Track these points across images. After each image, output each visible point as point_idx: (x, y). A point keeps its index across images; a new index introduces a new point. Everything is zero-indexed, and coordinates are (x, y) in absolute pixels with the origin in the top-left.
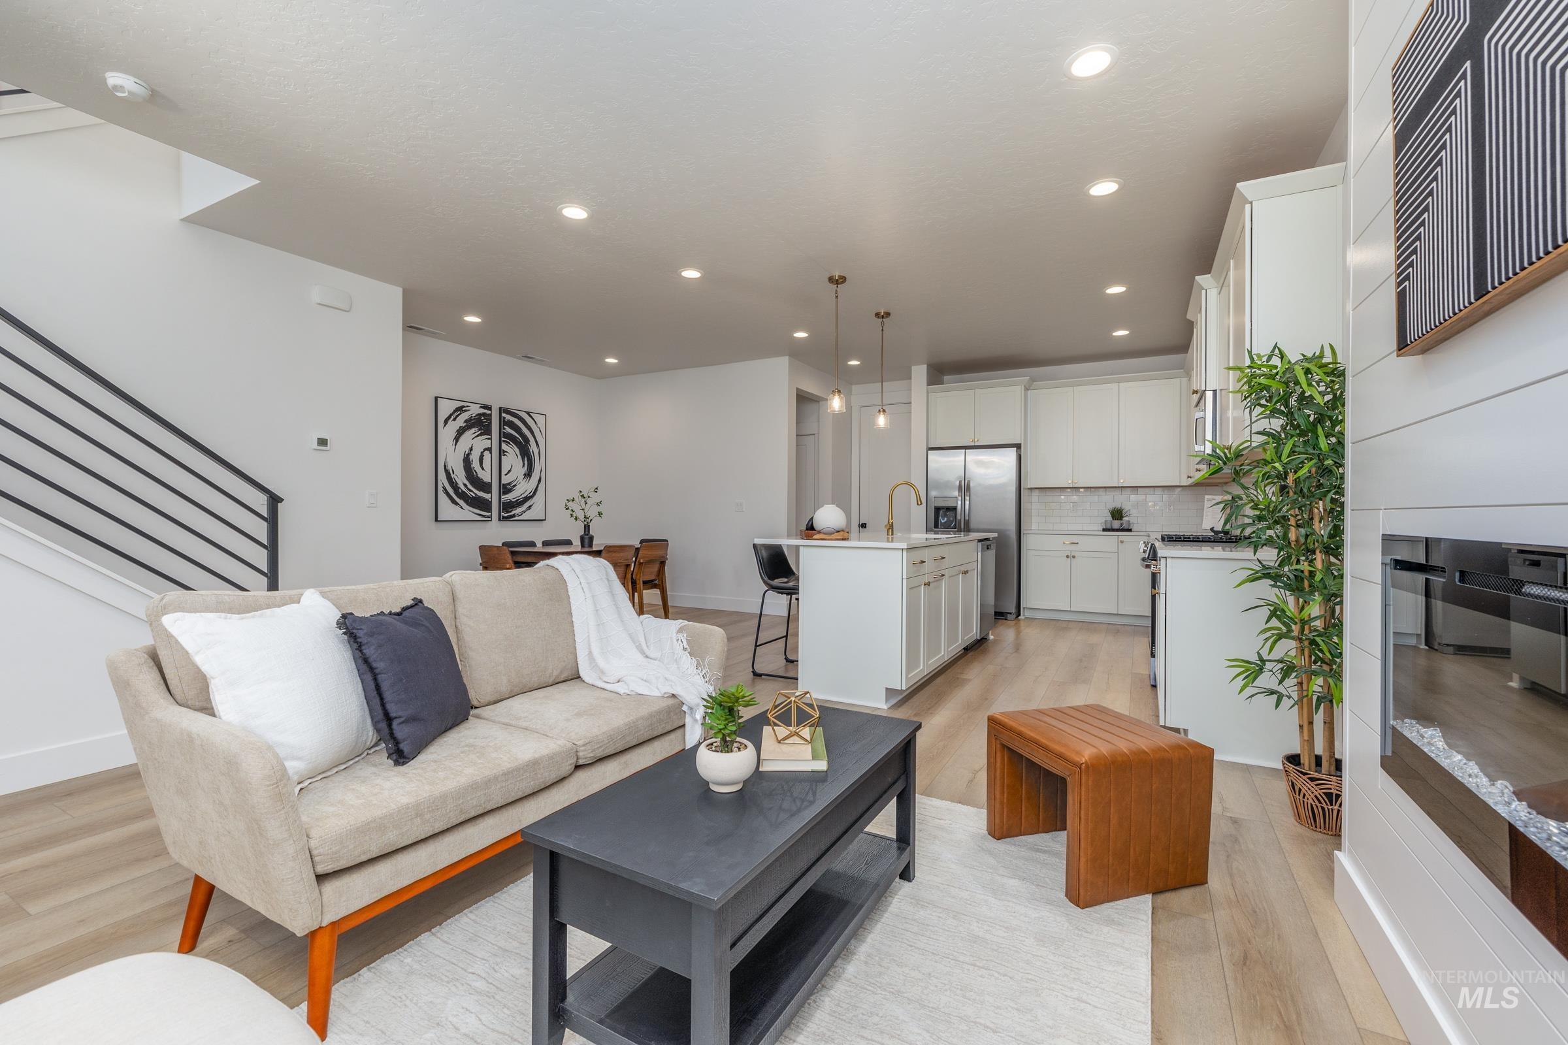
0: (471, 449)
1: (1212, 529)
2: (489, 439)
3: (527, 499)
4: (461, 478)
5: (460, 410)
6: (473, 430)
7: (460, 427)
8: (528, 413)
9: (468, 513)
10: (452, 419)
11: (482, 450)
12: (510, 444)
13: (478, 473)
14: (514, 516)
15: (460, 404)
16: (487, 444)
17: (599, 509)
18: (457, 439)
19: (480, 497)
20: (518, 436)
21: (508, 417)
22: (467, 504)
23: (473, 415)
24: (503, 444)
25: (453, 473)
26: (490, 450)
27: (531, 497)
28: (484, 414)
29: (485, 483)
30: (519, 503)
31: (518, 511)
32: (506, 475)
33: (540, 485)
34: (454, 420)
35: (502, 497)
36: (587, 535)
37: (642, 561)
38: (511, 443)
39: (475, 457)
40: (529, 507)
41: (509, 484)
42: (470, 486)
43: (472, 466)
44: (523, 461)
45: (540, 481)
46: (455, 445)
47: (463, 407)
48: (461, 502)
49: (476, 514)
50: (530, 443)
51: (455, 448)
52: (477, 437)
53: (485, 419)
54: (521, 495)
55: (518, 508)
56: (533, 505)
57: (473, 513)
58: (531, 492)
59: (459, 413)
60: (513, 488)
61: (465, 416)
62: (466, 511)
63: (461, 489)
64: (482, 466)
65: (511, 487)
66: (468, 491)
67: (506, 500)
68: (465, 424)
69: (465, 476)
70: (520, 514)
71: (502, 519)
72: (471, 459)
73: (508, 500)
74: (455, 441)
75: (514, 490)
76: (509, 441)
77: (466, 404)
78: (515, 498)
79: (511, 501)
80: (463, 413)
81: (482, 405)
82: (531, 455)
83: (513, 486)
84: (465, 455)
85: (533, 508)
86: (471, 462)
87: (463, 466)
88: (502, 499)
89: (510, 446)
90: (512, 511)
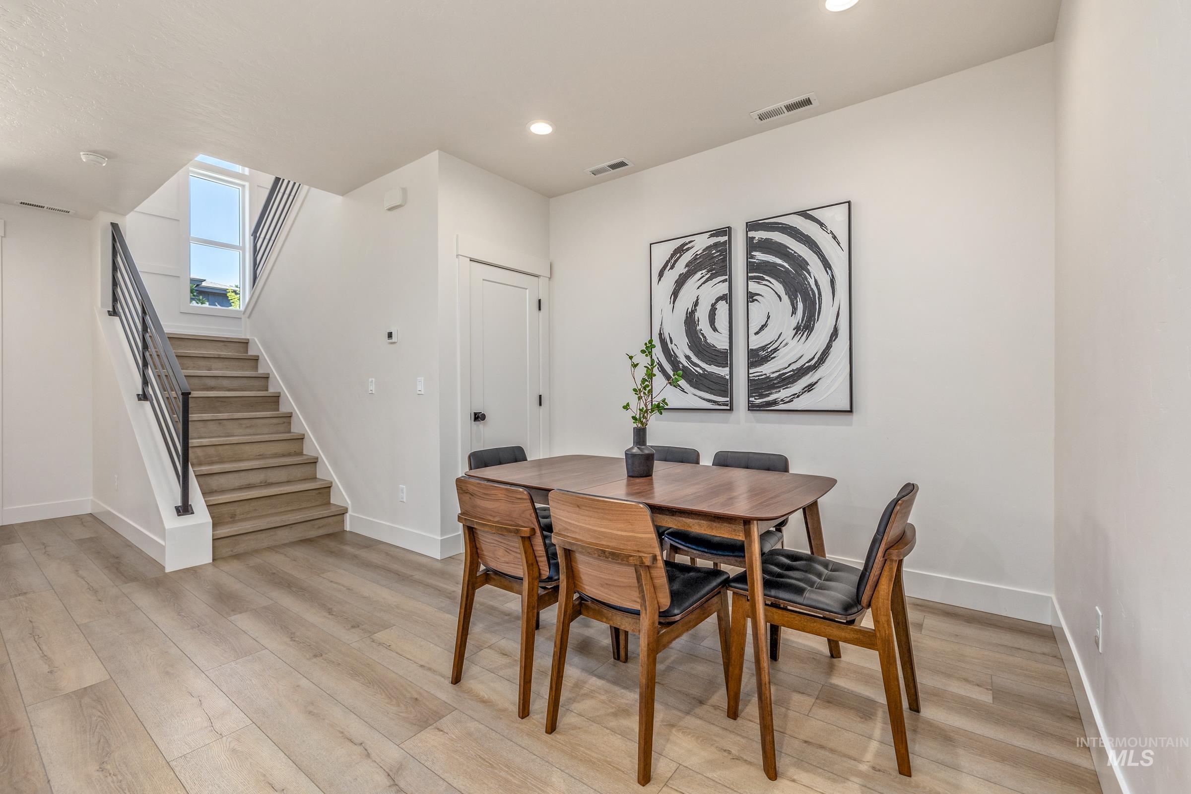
0: (696, 304)
2: (725, 281)
3: (802, 372)
4: (682, 348)
5: (680, 251)
6: (699, 275)
7: (680, 275)
8: (804, 214)
9: (692, 397)
10: (669, 267)
11: (714, 302)
12: (764, 279)
13: (707, 338)
14: (775, 402)
15: (678, 243)
16: (723, 289)
18: (675, 294)
19: (712, 374)
20: (779, 261)
21: (761, 235)
22: (692, 386)
23: (698, 253)
24: (753, 283)
25: (671, 343)
26: (727, 298)
27: (815, 367)
28: (717, 245)
29: (718, 351)
30: (785, 380)
31: (783, 394)
32: (757, 333)
33: (835, 344)
34: (672, 268)
35: (753, 371)
38: (767, 278)
39: (702, 315)
40: (810, 388)
41: (763, 348)
42: (695, 359)
43: (698, 328)
44: (793, 305)
45: (835, 334)
46: (674, 303)
47: (682, 246)
48: (682, 383)
49: (704, 399)
50: (809, 267)
51: (674, 307)
52: (704, 283)
53: (717, 252)
54: (790, 365)
55: (783, 389)
56: (817, 382)
57: (700, 397)
58: (814, 358)
59: (678, 255)
60: (773, 354)
61: (687, 257)
62: (690, 395)
63: (682, 364)
64: (714, 326)
65: (767, 353)
66: (692, 366)
67: (758, 376)
68: (687, 269)
69: (688, 344)
70: (788, 400)
71: (752, 407)
72: (696, 318)
73: (762, 375)
74: (673, 297)
75: (775, 357)
76: (761, 275)
77: (687, 240)
78: (777, 372)
79: (768, 377)
80: (684, 253)
81: (712, 232)
82: (812, 290)
83: (772, 350)
84: (687, 314)
85: (817, 388)
86: (697, 323)
87: (684, 330)
88: (750, 375)
89: (765, 282)
90: (771, 393)
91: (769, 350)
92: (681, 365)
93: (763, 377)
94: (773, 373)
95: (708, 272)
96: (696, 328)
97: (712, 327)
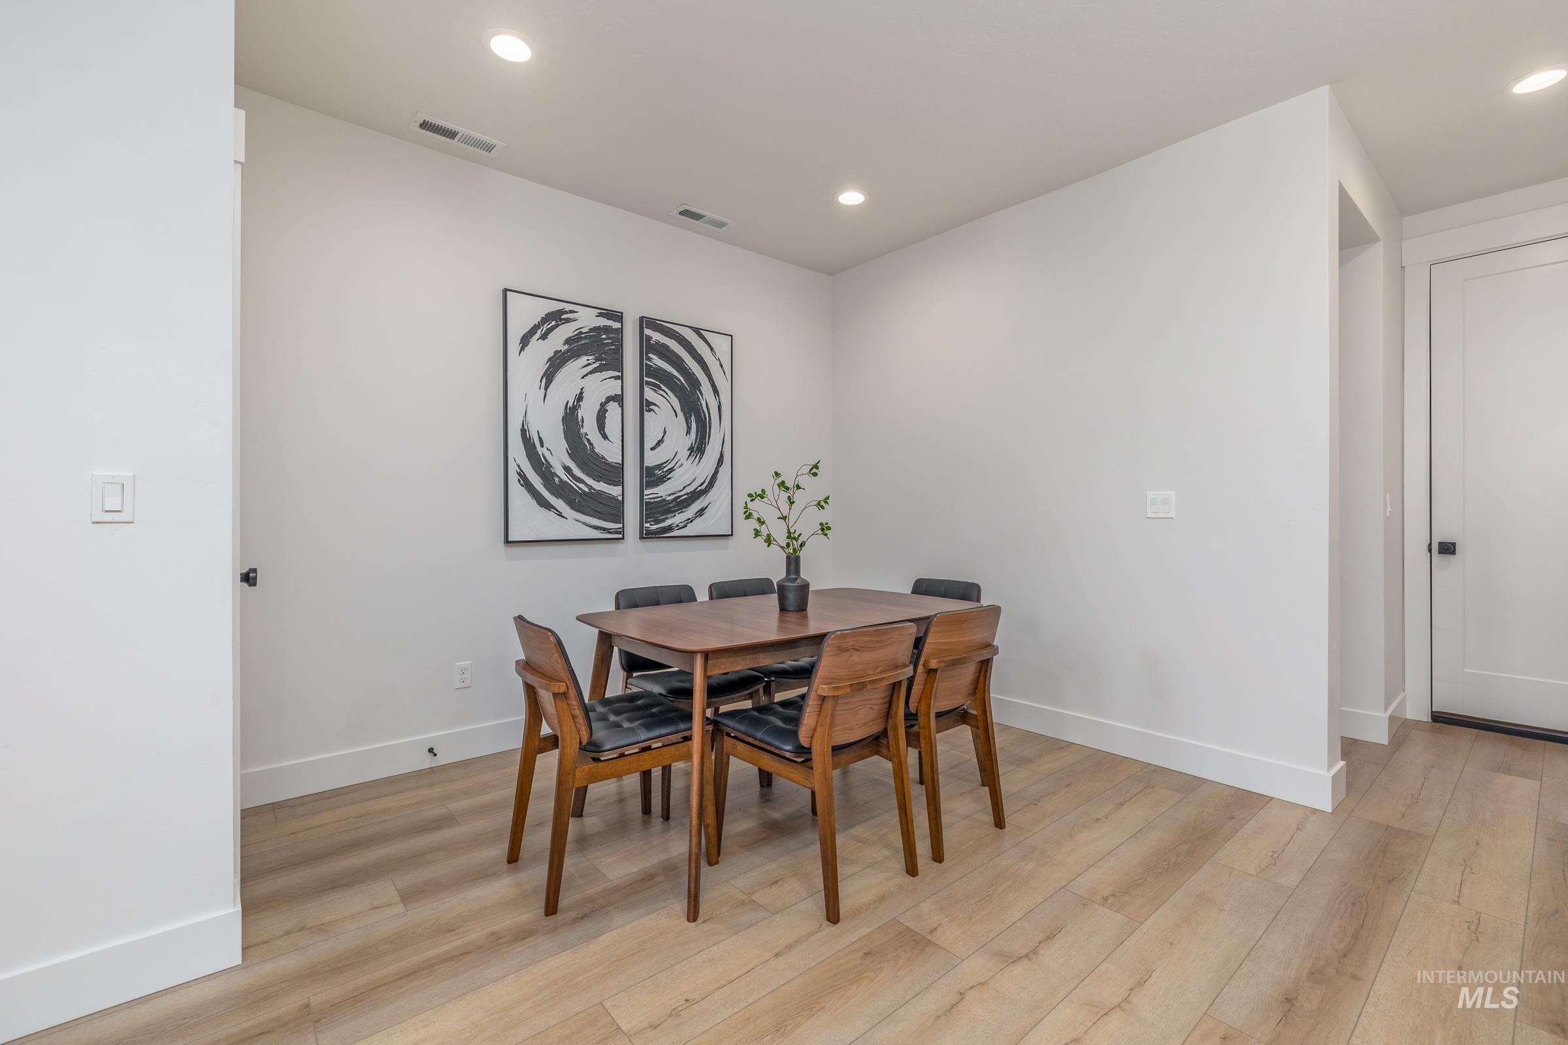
0: (580, 398)
2: (616, 378)
3: (695, 495)
4: (558, 455)
5: (556, 318)
6: (583, 360)
7: (556, 352)
8: (697, 331)
9: (574, 524)
10: (538, 335)
11: (604, 401)
12: (661, 389)
13: (595, 445)
14: (670, 528)
15: (555, 306)
16: (614, 388)
17: (825, 516)
18: (549, 377)
19: (600, 494)
20: (676, 373)
21: (657, 337)
22: (572, 508)
23: (584, 330)
24: (647, 390)
25: (542, 446)
26: (619, 399)
27: (705, 492)
28: (607, 329)
29: (609, 464)
30: (681, 504)
31: (678, 519)
32: (653, 449)
33: (721, 469)
34: (544, 337)
35: (646, 492)
36: (795, 579)
37: (933, 664)
38: (663, 388)
39: (587, 414)
40: (701, 512)
41: (660, 467)
42: (577, 472)
43: (583, 431)
44: (687, 423)
45: (721, 461)
46: (546, 389)
47: (562, 312)
48: (559, 504)
49: (590, 526)
50: (701, 388)
51: (545, 394)
52: (591, 372)
53: (609, 338)
54: (684, 488)
55: (678, 513)
56: (707, 507)
57: (584, 524)
58: (704, 482)
59: (553, 323)
60: (669, 474)
61: (566, 331)
62: (570, 521)
63: (559, 477)
64: (604, 431)
65: (663, 472)
66: (573, 481)
67: (654, 498)
68: (566, 347)
69: (567, 451)
70: (682, 525)
71: (645, 535)
72: (580, 418)
73: (658, 498)
74: (544, 380)
75: (670, 478)
76: (658, 383)
77: (568, 307)
78: (673, 494)
79: (664, 500)
80: (562, 324)
81: (602, 311)
82: (703, 411)
83: (667, 470)
84: (566, 408)
85: (708, 512)
86: (581, 424)
87: (562, 430)
88: (645, 497)
89: (661, 392)
90: (667, 518)
91: (665, 469)
92: (557, 479)
93: (659, 499)
94: (669, 495)
95: (597, 360)
96: (579, 430)
97: (601, 434)
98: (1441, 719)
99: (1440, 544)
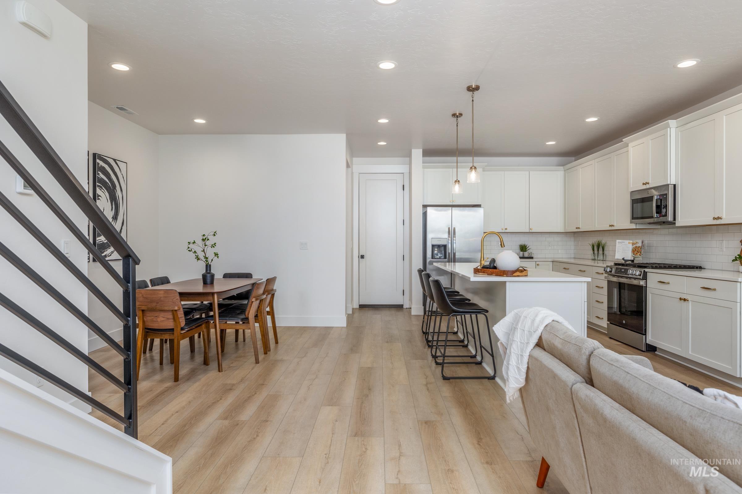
1: (623, 259)
8: (115, 160)
20: (108, 181)
21: (101, 163)
24: (98, 189)
31: (108, 252)
33: (123, 227)
35: (97, 239)
36: (209, 273)
38: (103, 188)
44: (111, 205)
45: (123, 223)
50: (116, 188)
55: (109, 249)
67: (100, 242)
70: (109, 255)
73: (101, 241)
76: (101, 186)
79: (103, 243)
82: (117, 199)
88: (97, 241)
89: (103, 190)
90: (104, 252)
94: (105, 240)
98: (362, 307)
99: (361, 255)
